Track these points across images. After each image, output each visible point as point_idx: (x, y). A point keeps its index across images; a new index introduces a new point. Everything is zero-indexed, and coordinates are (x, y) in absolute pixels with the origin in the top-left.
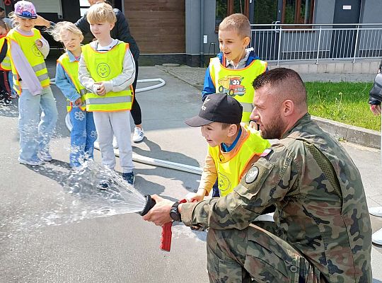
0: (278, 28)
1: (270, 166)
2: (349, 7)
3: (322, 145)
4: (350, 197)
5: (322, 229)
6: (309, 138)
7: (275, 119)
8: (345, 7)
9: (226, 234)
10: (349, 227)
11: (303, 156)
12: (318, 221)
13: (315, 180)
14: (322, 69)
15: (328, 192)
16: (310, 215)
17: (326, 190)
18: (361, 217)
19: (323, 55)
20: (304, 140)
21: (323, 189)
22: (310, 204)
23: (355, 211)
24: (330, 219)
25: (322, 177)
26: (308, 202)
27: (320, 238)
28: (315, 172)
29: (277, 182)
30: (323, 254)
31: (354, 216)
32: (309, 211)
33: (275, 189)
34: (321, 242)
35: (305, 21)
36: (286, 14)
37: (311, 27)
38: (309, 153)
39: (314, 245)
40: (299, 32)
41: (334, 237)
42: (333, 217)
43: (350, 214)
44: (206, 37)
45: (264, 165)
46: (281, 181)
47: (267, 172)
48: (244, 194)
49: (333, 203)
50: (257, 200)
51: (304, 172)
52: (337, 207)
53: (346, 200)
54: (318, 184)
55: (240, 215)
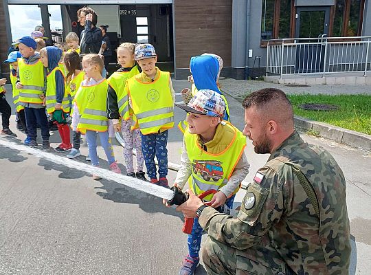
1: (266, 192)
3: (309, 171)
4: (329, 220)
5: (300, 245)
10: (325, 246)
12: (298, 238)
13: (300, 204)
15: (310, 215)
16: (291, 232)
17: (309, 213)
18: (337, 237)
21: (306, 212)
22: (293, 223)
23: (332, 231)
24: (309, 238)
25: (307, 202)
27: (298, 252)
28: (301, 196)
30: (301, 266)
31: (329, 237)
33: (272, 213)
34: (299, 255)
38: (296, 178)
39: (293, 258)
41: (310, 252)
42: (311, 237)
43: (327, 234)
44: (251, 51)
45: (259, 191)
46: (277, 205)
47: (263, 198)
48: (245, 220)
49: (312, 224)
50: (258, 224)
51: (292, 197)
52: (315, 229)
53: (324, 223)
54: (303, 208)
55: (245, 240)
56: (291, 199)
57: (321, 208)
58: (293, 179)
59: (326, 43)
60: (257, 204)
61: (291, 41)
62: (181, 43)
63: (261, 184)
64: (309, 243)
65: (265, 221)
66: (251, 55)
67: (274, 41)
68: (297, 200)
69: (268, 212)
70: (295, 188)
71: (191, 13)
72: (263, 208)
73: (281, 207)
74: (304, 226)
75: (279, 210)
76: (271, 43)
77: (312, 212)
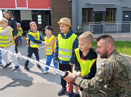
0: (103, 23)
1: (106, 69)
2: (128, 16)
3: (122, 61)
5: (122, 90)
6: (117, 58)
7: (105, 50)
8: (126, 16)
9: (90, 93)
11: (116, 64)
12: (121, 87)
13: (120, 72)
14: (119, 37)
15: (125, 77)
16: (118, 85)
17: (124, 76)
19: (119, 32)
20: (115, 59)
24: (125, 87)
25: (123, 72)
26: (118, 80)
27: (121, 93)
28: (120, 70)
29: (109, 74)
32: (118, 84)
34: (121, 95)
35: (112, 21)
36: (106, 19)
37: (114, 23)
38: (118, 63)
39: (119, 96)
40: (110, 24)
44: (78, 27)
45: (103, 69)
46: (110, 74)
47: (105, 71)
48: (98, 80)
49: (126, 81)
50: (103, 81)
51: (116, 70)
52: (127, 82)
53: (130, 80)
54: (121, 74)
55: (98, 88)
56: (116, 71)
57: (128, 74)
58: (117, 64)
59: (104, 24)
60: (102, 73)
61: (92, 23)
62: (54, 24)
63: (104, 66)
64: (125, 89)
65: (105, 80)
66: (78, 28)
67: (86, 23)
68: (119, 71)
69: (107, 76)
70: (118, 67)
71: (58, 13)
72: (105, 75)
73: (111, 74)
74: (123, 82)
75: (111, 76)
76: (85, 24)
77: (125, 75)
